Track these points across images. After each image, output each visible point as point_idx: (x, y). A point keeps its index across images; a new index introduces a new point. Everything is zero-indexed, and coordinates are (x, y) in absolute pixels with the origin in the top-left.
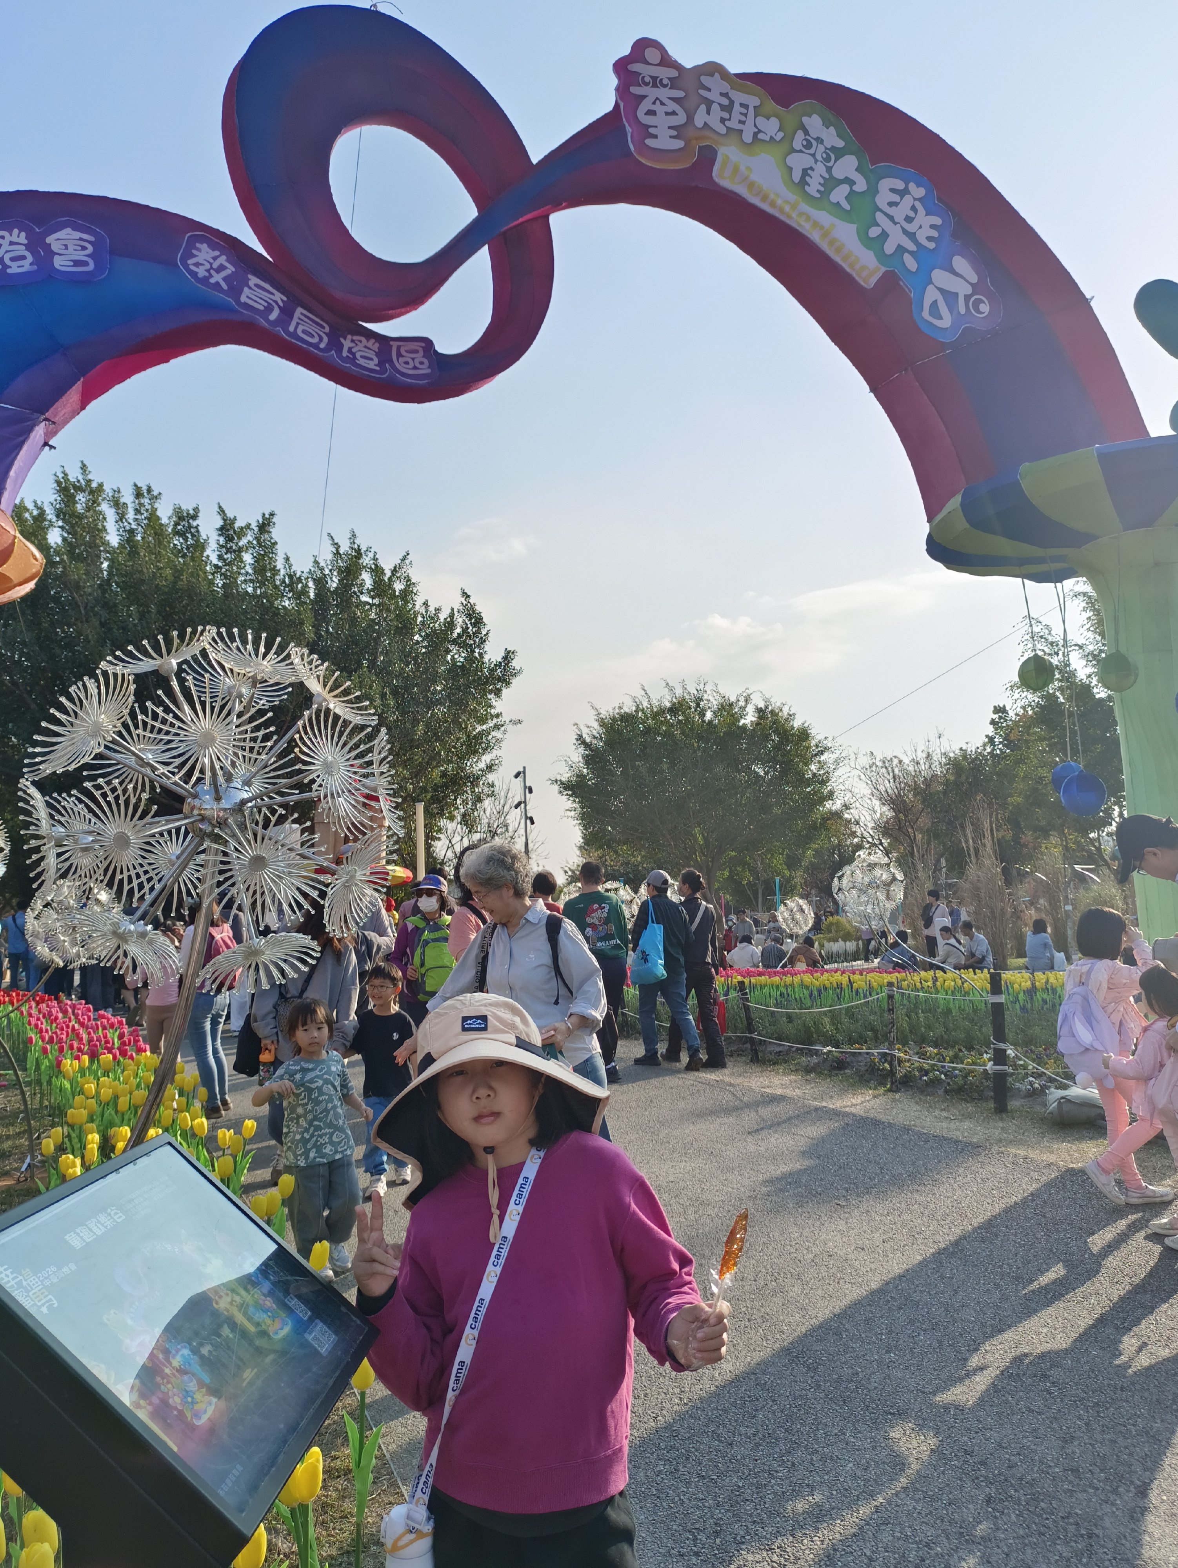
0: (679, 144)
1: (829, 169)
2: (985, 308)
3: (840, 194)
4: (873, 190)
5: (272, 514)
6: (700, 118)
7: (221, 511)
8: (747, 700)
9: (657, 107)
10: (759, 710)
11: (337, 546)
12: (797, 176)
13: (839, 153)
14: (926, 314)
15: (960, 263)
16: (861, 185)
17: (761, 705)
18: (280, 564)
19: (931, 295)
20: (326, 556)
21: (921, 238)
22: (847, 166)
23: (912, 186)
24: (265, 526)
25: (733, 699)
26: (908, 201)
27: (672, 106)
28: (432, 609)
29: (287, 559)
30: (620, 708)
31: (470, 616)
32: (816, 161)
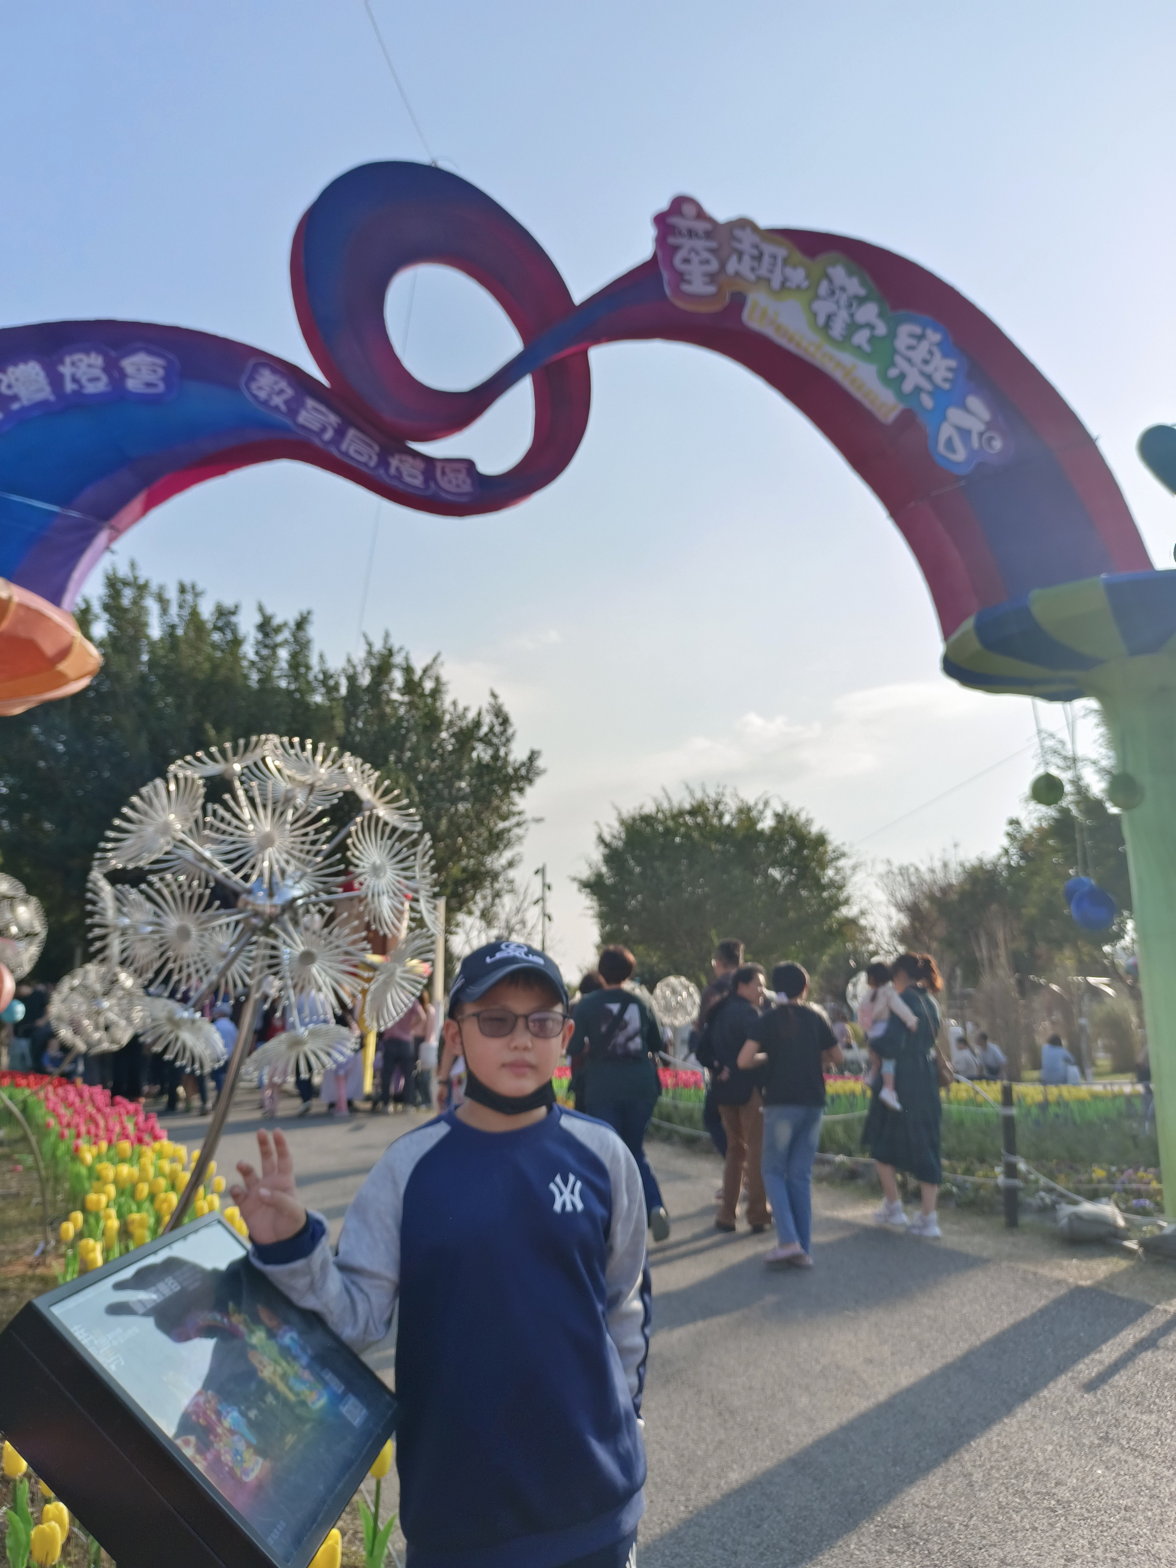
0: (711, 289)
1: (852, 316)
2: (998, 444)
3: (861, 338)
4: (892, 335)
5: (309, 613)
6: (732, 266)
7: (261, 609)
8: (766, 804)
9: (693, 256)
10: (778, 817)
11: (370, 645)
12: (821, 320)
13: (862, 301)
14: (941, 448)
15: (974, 402)
16: (881, 329)
17: (780, 810)
18: (314, 661)
19: (946, 431)
20: (359, 654)
21: (938, 377)
22: (869, 312)
23: (929, 332)
24: (301, 625)
25: (751, 802)
26: (924, 346)
27: (706, 255)
28: (460, 708)
29: (321, 656)
30: (641, 808)
31: (497, 715)
32: (839, 307)
